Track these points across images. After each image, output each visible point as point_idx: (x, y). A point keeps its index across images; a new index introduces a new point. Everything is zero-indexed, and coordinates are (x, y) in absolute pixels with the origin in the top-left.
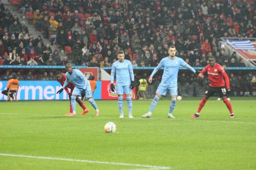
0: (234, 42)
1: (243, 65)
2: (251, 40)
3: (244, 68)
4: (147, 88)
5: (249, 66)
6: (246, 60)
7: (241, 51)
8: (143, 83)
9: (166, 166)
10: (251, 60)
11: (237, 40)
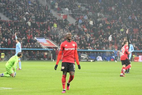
0: (38, 39)
1: (42, 48)
2: (45, 39)
3: (42, 49)
4: (5, 57)
5: (44, 48)
6: (43, 46)
7: (41, 42)
8: (3, 55)
9: (10, 88)
10: (45, 46)
11: (40, 38)
